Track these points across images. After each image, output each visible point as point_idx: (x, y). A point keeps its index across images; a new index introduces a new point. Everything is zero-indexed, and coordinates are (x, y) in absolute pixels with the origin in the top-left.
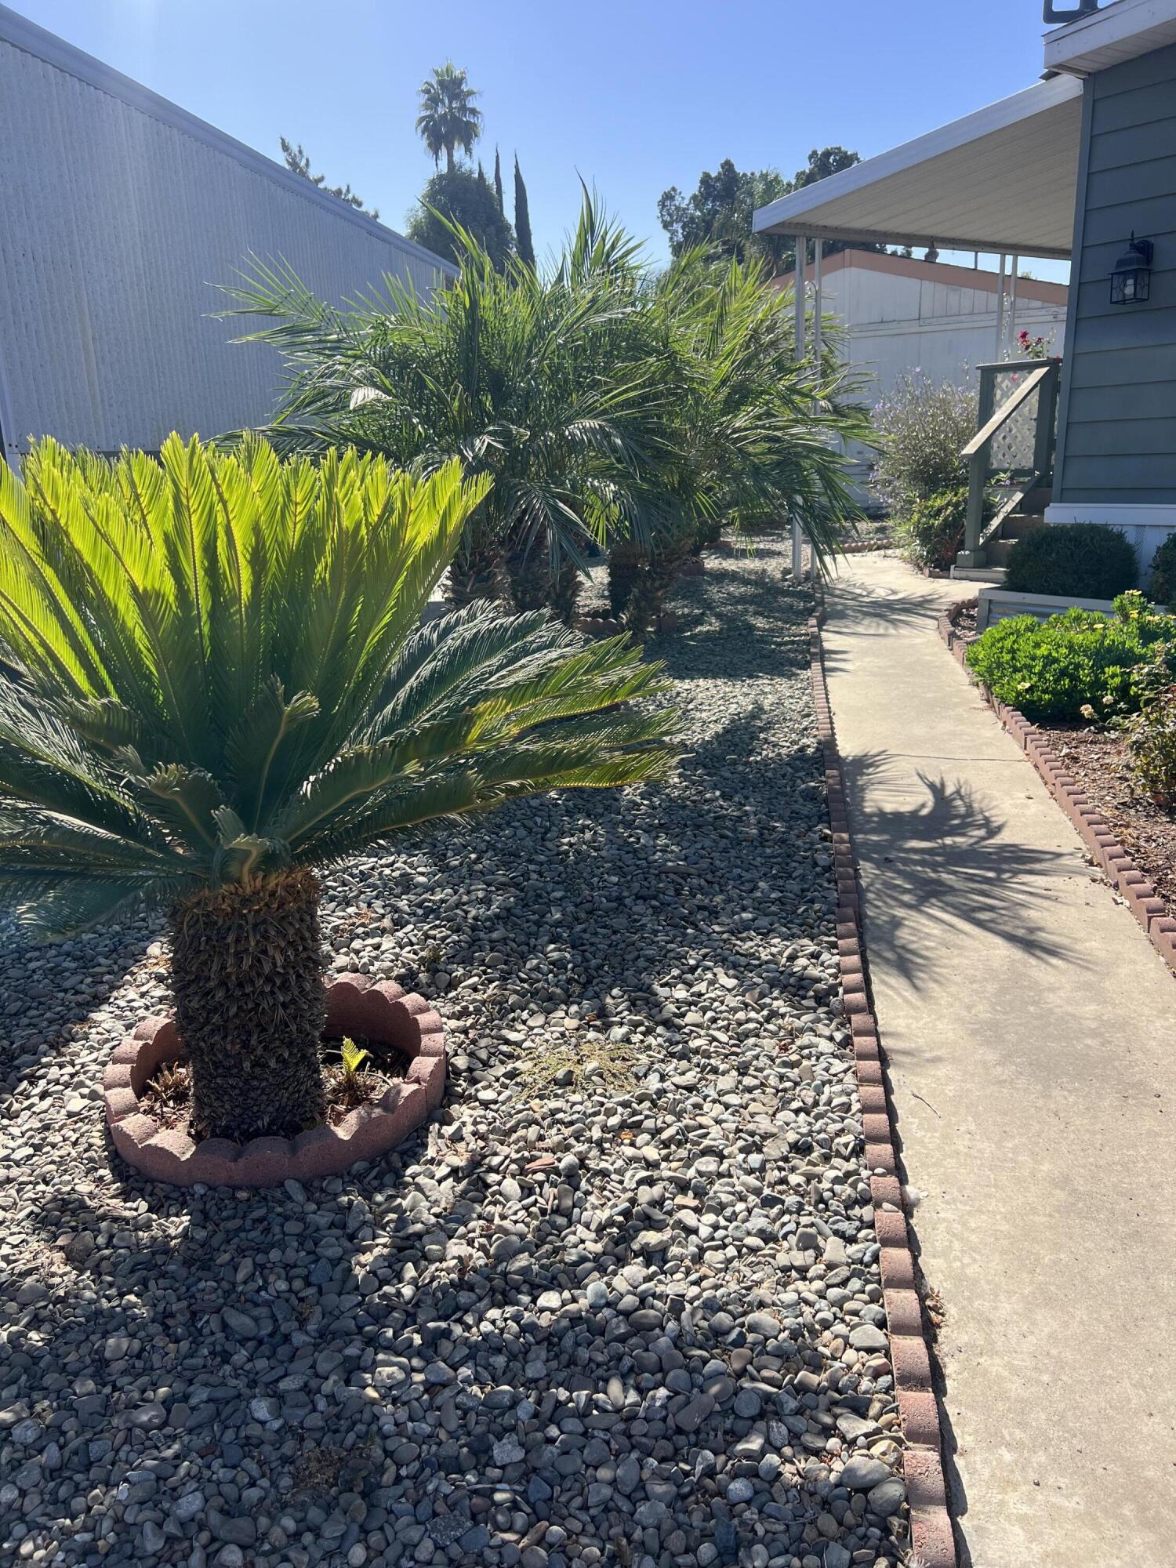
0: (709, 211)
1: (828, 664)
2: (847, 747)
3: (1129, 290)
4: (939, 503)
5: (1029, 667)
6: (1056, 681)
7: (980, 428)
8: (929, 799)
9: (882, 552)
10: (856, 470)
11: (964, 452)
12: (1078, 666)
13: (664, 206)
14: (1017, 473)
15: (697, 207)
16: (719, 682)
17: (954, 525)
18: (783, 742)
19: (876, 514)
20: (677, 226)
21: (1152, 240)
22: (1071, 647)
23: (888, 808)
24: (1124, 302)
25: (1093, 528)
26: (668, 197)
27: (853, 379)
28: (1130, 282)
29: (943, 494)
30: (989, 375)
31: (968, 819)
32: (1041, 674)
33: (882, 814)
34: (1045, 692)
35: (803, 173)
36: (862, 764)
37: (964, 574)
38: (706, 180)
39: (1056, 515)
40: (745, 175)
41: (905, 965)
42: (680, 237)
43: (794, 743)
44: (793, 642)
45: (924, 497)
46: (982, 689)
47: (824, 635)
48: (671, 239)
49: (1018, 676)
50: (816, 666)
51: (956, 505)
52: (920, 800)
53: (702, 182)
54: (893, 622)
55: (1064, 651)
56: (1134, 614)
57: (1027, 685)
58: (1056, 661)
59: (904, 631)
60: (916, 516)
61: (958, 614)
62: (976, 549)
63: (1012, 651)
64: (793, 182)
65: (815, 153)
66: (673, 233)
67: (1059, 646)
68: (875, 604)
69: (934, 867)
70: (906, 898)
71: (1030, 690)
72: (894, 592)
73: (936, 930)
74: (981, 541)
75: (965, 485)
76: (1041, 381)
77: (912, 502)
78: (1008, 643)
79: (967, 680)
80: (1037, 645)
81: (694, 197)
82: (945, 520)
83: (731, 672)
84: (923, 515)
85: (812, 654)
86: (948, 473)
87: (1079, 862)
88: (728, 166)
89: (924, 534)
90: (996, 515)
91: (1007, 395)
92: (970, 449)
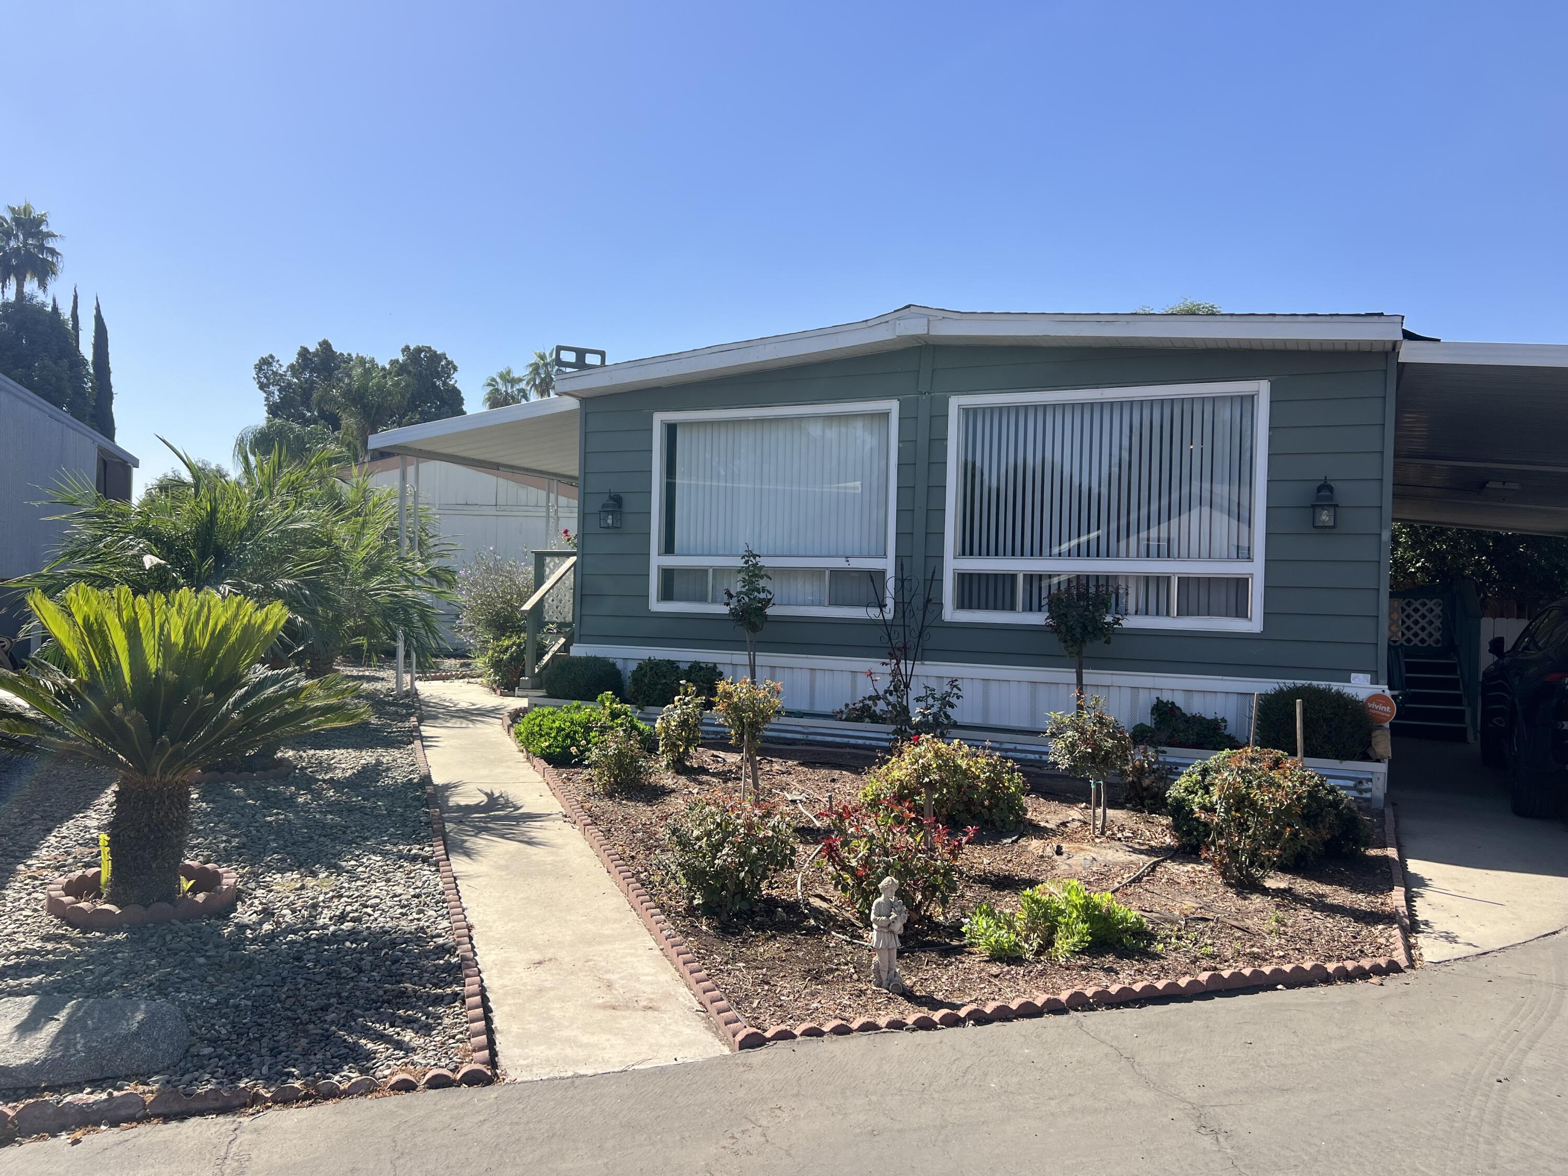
0: (306, 380)
1: (425, 743)
2: (437, 780)
3: (610, 521)
4: (506, 643)
5: (548, 734)
6: (563, 741)
7: (535, 592)
8: (485, 799)
9: (466, 680)
10: (447, 618)
11: (523, 609)
12: (575, 732)
13: (260, 369)
14: (561, 626)
15: (294, 375)
16: (350, 750)
17: (518, 659)
18: (399, 776)
19: (460, 653)
20: (275, 389)
21: (622, 495)
22: (572, 723)
23: (462, 803)
24: (608, 528)
25: (596, 659)
26: (265, 364)
27: (442, 547)
28: (610, 517)
29: (510, 637)
30: (540, 558)
31: (507, 804)
32: (555, 738)
33: (459, 806)
34: (557, 747)
35: (397, 361)
36: (447, 787)
37: (525, 693)
38: (304, 352)
39: (578, 651)
40: (341, 354)
41: (468, 853)
42: (276, 397)
43: (405, 777)
44: (400, 731)
45: (497, 639)
46: (525, 753)
47: (422, 728)
48: (267, 399)
49: (543, 739)
50: (417, 743)
51: (519, 645)
52: (481, 799)
53: (299, 354)
54: (472, 721)
55: (568, 724)
56: (607, 704)
57: (547, 744)
58: (564, 730)
59: (479, 725)
60: (490, 652)
61: (516, 716)
62: (533, 676)
63: (540, 725)
64: (388, 367)
65: (407, 348)
66: (270, 394)
67: (565, 721)
68: (462, 711)
69: (485, 822)
70: (472, 833)
71: (549, 747)
72: (473, 705)
73: (484, 842)
74: (537, 670)
75: (525, 632)
76: (574, 565)
77: (488, 642)
78: (537, 721)
79: (517, 749)
80: (554, 722)
81: (292, 367)
82: (512, 655)
83: (358, 747)
84: (495, 651)
85: (413, 735)
86: (513, 623)
87: (560, 816)
88: (326, 345)
89: (497, 665)
90: (547, 653)
91: (552, 572)
92: (527, 607)
